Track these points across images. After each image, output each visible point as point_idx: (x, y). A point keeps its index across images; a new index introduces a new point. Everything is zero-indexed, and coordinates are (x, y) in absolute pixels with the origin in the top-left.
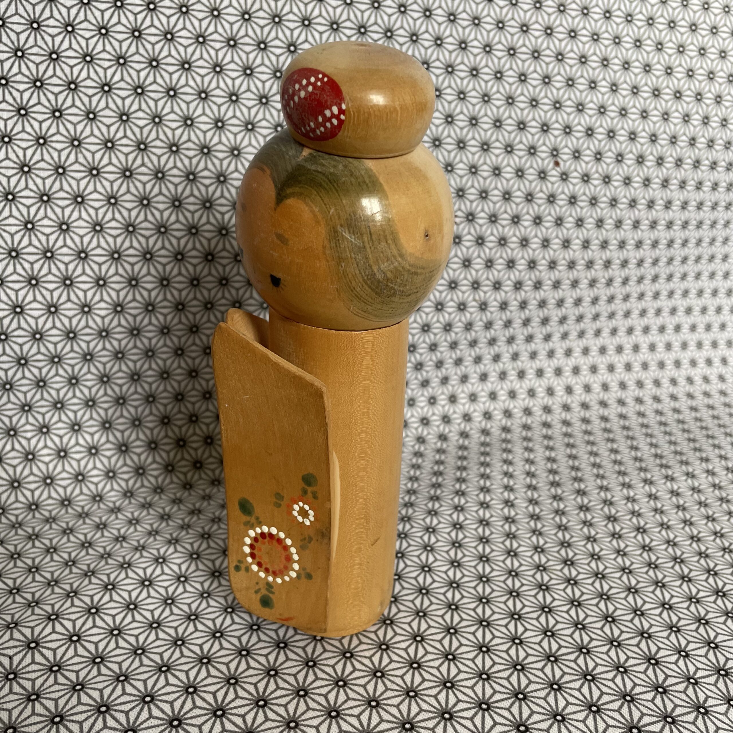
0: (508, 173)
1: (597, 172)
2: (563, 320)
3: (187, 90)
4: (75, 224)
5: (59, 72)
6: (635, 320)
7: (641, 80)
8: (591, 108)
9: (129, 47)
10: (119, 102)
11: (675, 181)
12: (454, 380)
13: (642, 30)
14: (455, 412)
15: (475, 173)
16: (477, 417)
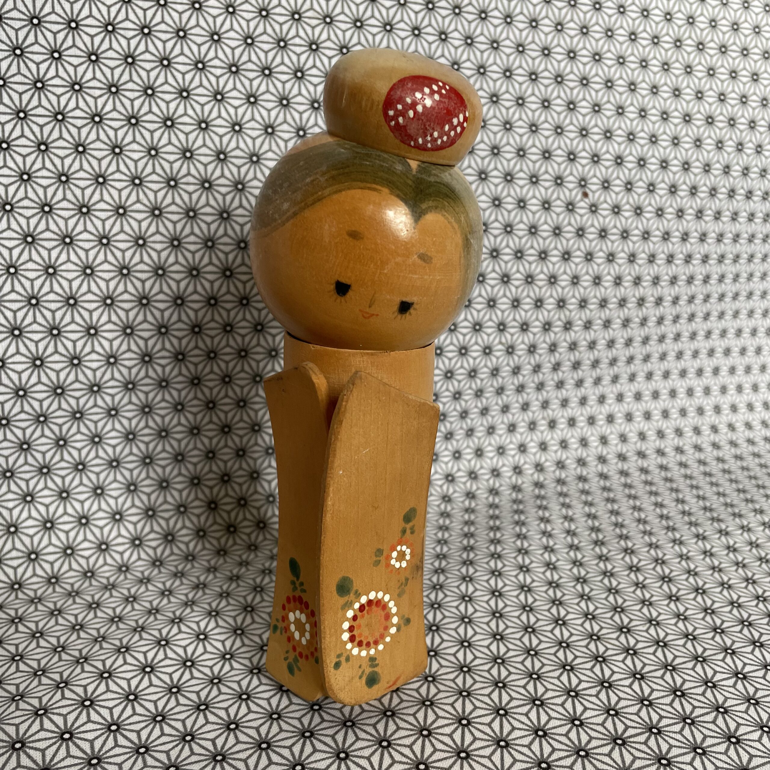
0: (534, 205)
1: (628, 203)
2: (595, 364)
3: (186, 119)
4: (63, 267)
5: (44, 102)
6: (671, 363)
7: (671, 105)
8: (620, 135)
9: (121, 75)
10: (111, 133)
11: (709, 212)
12: (480, 432)
13: (670, 53)
14: (482, 467)
15: (498, 206)
16: (507, 472)
